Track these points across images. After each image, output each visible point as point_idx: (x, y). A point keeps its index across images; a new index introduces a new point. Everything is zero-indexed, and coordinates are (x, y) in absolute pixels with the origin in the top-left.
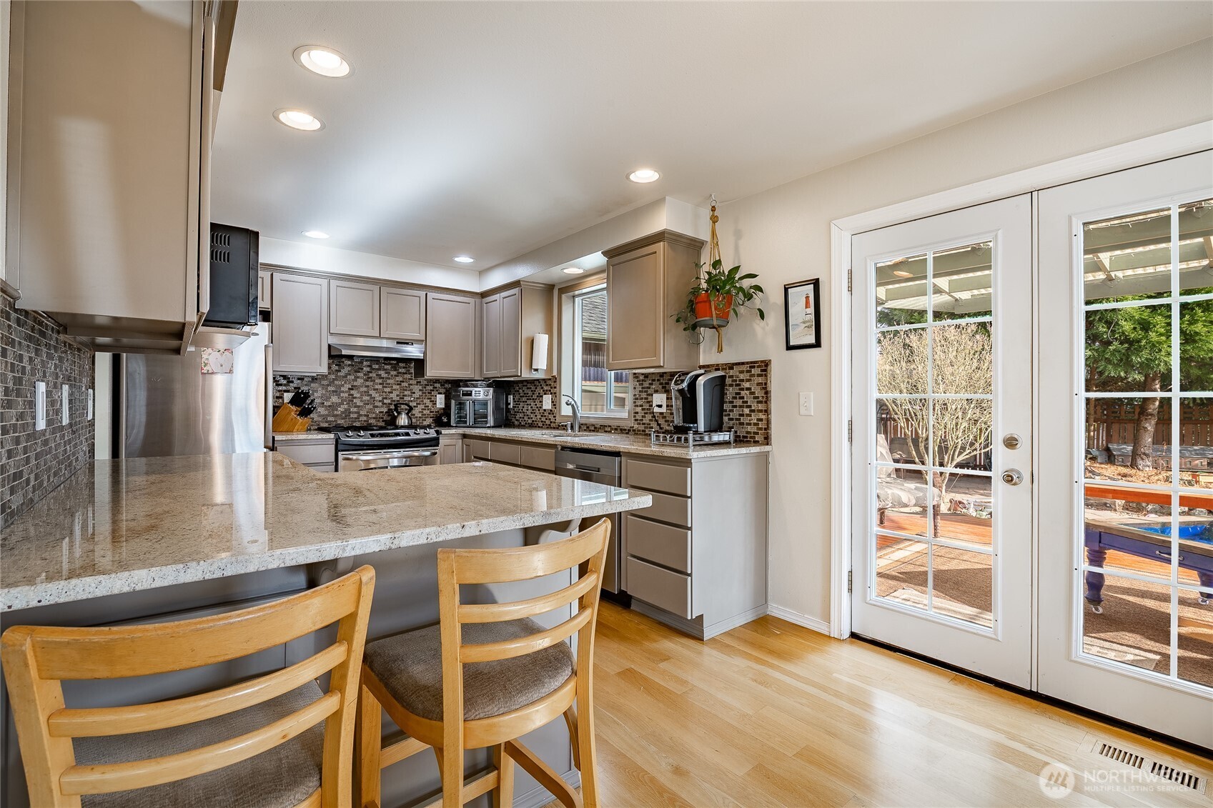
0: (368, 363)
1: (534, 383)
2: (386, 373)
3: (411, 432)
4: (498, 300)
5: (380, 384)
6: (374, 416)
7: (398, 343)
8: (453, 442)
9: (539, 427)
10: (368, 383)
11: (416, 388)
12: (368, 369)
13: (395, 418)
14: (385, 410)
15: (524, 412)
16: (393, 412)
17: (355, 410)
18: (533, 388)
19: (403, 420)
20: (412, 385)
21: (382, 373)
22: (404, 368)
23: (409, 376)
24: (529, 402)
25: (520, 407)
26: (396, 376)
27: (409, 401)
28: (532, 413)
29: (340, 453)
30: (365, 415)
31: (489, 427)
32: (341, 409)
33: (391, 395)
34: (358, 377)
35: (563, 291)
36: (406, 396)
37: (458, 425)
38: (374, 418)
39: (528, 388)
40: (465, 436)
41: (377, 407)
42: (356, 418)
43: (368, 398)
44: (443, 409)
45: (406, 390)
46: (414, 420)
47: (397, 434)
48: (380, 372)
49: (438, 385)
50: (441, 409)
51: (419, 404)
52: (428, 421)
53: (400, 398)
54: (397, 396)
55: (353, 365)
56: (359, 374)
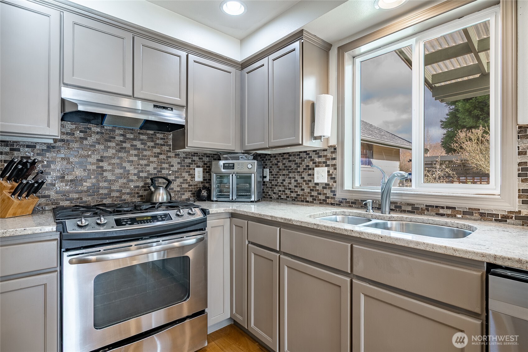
0: (121, 132)
1: (299, 155)
2: (142, 144)
3: (172, 213)
4: (266, 65)
5: (136, 155)
6: (128, 191)
7: (155, 106)
8: (221, 222)
9: (307, 202)
10: (120, 155)
11: (175, 161)
12: (121, 138)
13: (152, 194)
14: (141, 184)
15: (284, 186)
16: (149, 187)
17: (106, 184)
18: (298, 161)
19: (161, 196)
20: (170, 157)
21: (138, 144)
22: (162, 139)
23: (167, 148)
24: (291, 175)
25: (280, 180)
26: (153, 147)
27: (167, 174)
28: (296, 186)
29: (65, 254)
30: (117, 191)
31: (252, 202)
32: (87, 184)
33: (148, 168)
34: (109, 147)
35: (342, 49)
36: (163, 169)
37: (219, 199)
38: (128, 194)
39: (290, 161)
40: (233, 215)
41: (132, 181)
42: (105, 194)
43: (121, 171)
44: (202, 182)
45: (164, 163)
46: (172, 195)
47: (154, 218)
48: (135, 143)
49: (196, 158)
50: (199, 182)
51: (178, 177)
52: (187, 195)
53: (158, 171)
54: (155, 168)
55: (103, 133)
56: (109, 144)
